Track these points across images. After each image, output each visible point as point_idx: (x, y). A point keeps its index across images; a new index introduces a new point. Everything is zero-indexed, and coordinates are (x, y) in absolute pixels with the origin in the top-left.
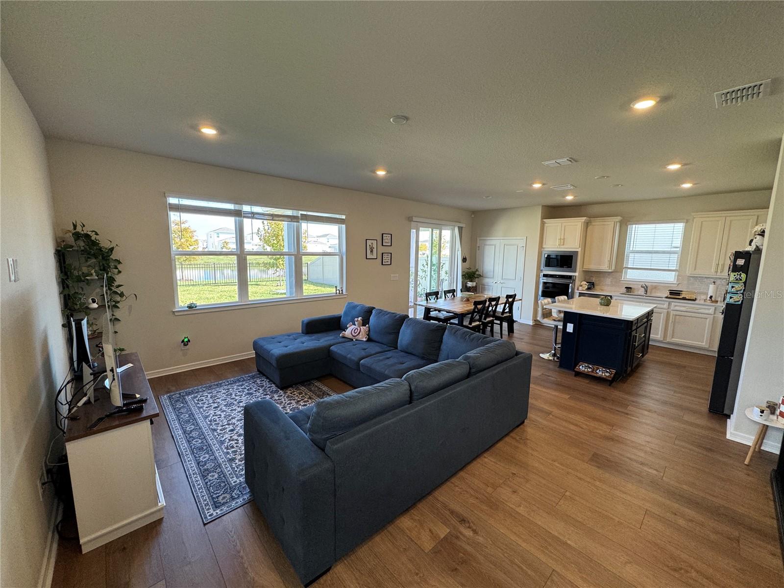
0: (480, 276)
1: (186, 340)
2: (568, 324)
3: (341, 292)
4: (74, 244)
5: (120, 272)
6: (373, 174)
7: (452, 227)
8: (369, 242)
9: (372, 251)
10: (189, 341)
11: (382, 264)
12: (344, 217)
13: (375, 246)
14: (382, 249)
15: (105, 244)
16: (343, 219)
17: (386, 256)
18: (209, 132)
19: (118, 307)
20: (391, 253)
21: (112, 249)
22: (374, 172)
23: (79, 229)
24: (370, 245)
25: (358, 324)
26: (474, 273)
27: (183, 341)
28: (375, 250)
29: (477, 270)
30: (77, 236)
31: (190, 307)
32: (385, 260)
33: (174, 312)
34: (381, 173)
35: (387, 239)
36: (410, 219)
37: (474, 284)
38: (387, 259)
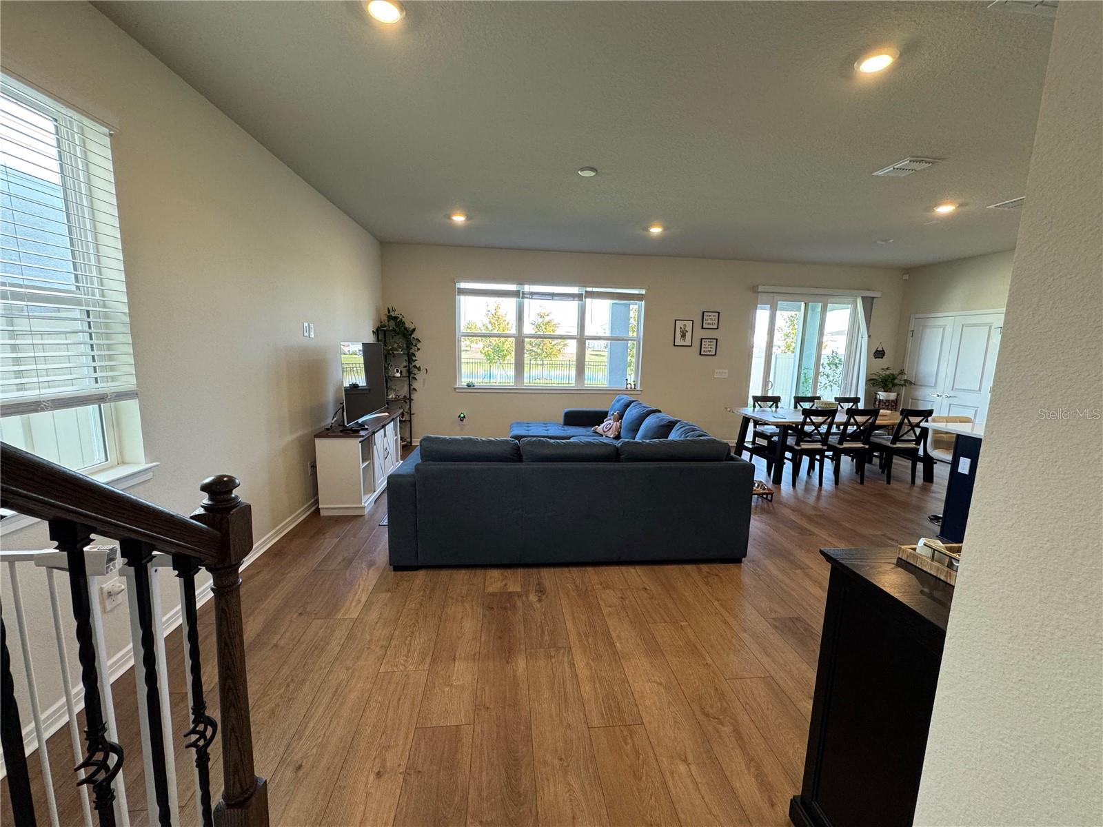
0: (908, 382)
1: (462, 415)
2: (961, 458)
3: (633, 386)
4: (387, 324)
5: (419, 349)
6: (646, 233)
7: (850, 299)
8: (679, 324)
9: (683, 336)
10: (464, 417)
11: (700, 354)
12: (643, 292)
13: (689, 328)
14: (700, 333)
15: (409, 325)
16: (642, 294)
17: (708, 343)
18: (459, 219)
19: (416, 379)
20: (717, 339)
21: (414, 330)
22: (646, 229)
23: (392, 314)
24: (681, 328)
25: (614, 418)
26: (893, 377)
27: (459, 416)
28: (688, 335)
29: (902, 372)
30: (390, 318)
31: (469, 385)
32: (708, 348)
33: (455, 388)
34: (656, 230)
35: (711, 320)
36: (754, 290)
37: (892, 396)
38: (707, 346)
